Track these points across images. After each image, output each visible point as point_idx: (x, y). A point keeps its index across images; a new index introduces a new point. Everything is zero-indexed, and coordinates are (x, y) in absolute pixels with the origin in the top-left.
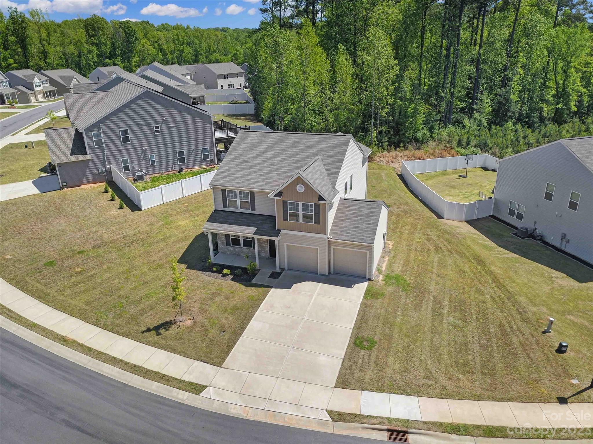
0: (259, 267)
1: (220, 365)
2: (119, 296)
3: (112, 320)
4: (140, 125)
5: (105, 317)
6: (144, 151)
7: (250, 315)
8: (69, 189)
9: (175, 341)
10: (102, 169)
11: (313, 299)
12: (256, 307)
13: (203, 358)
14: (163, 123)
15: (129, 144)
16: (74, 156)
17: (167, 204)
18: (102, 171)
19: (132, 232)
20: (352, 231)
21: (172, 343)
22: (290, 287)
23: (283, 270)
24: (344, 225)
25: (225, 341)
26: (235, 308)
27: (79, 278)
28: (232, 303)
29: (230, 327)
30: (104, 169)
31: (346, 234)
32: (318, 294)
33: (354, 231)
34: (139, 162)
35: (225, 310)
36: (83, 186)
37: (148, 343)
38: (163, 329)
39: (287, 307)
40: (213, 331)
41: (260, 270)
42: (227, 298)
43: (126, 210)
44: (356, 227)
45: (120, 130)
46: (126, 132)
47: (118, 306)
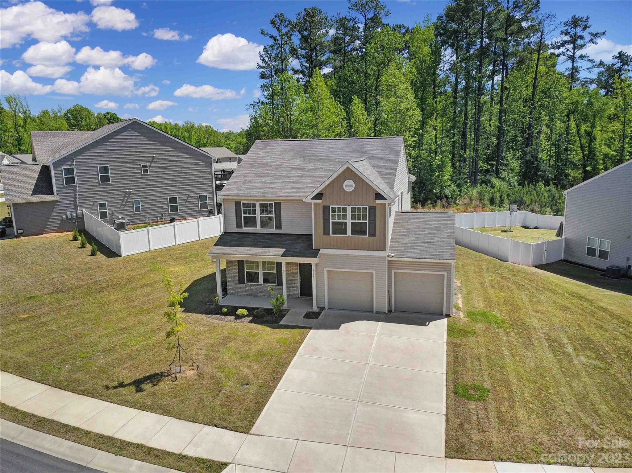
0: (288, 307)
1: (246, 430)
2: (81, 345)
3: (68, 374)
4: (125, 162)
5: (57, 371)
6: (127, 194)
7: (284, 362)
8: (27, 238)
9: (169, 399)
10: (71, 214)
11: (375, 339)
12: (293, 352)
13: (217, 421)
14: (152, 161)
15: (109, 185)
16: (36, 196)
17: (155, 251)
18: (72, 217)
19: (107, 278)
20: (420, 246)
21: (164, 401)
22: (338, 327)
23: (322, 309)
24: (407, 240)
25: (251, 397)
26: (261, 354)
27: (24, 326)
28: (255, 349)
29: (256, 377)
30: (74, 215)
31: (413, 251)
32: (380, 334)
33: (423, 246)
34: (120, 208)
35: (246, 357)
36: (45, 235)
37: (124, 403)
38: (149, 383)
39: (339, 350)
40: (230, 383)
41: (289, 310)
42: (246, 342)
43: (100, 257)
44: (425, 242)
45: (99, 166)
46: (105, 169)
47: (79, 356)
